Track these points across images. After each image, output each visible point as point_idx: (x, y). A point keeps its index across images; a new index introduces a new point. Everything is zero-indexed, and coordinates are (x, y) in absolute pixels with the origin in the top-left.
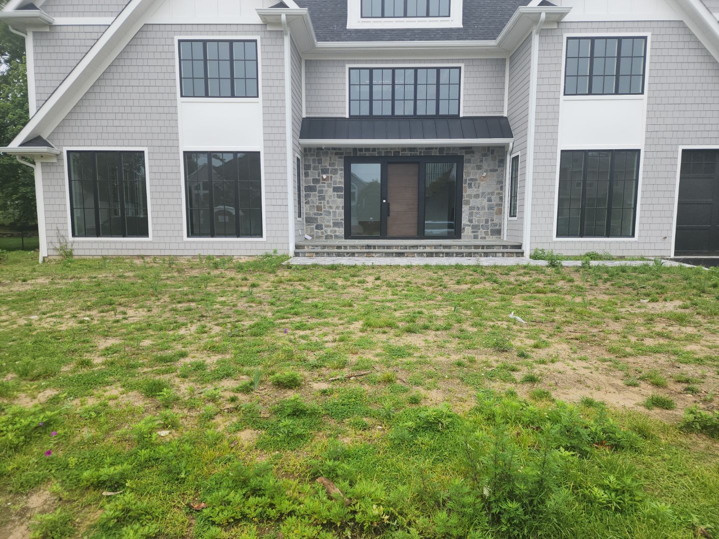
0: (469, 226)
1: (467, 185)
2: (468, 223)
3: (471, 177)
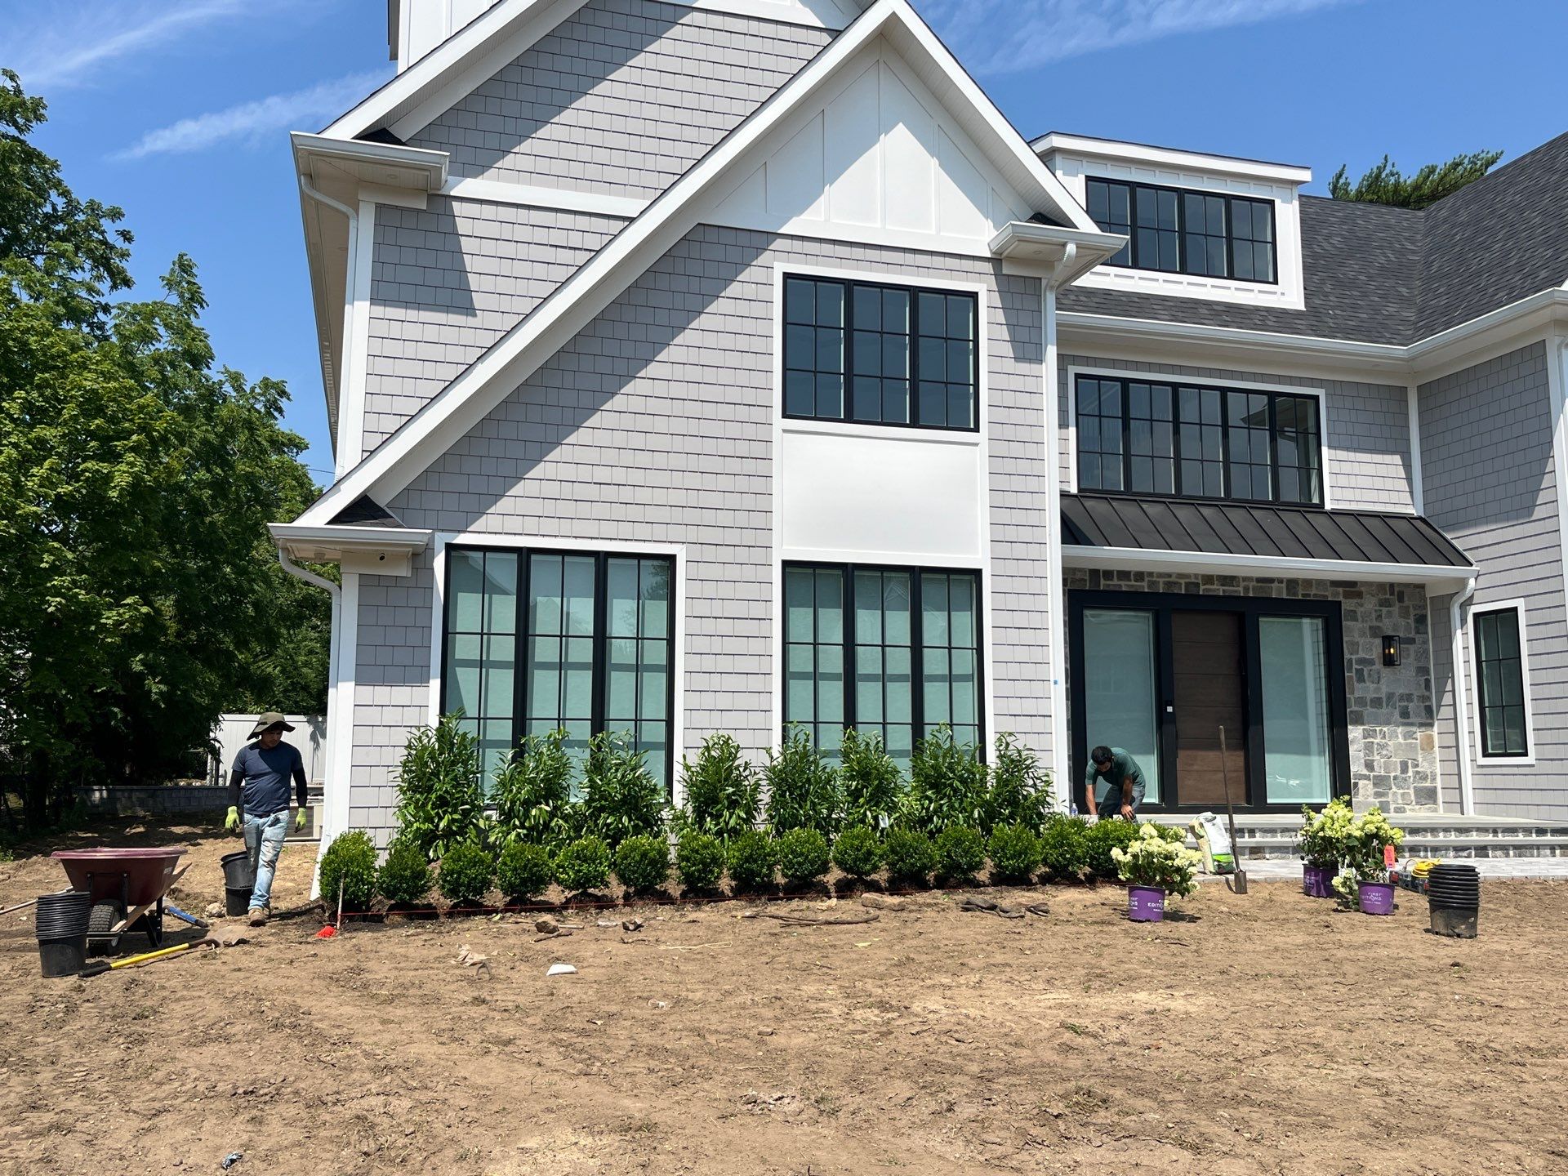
0: (1367, 778)
1: (1354, 674)
2: (1365, 772)
3: (1362, 655)
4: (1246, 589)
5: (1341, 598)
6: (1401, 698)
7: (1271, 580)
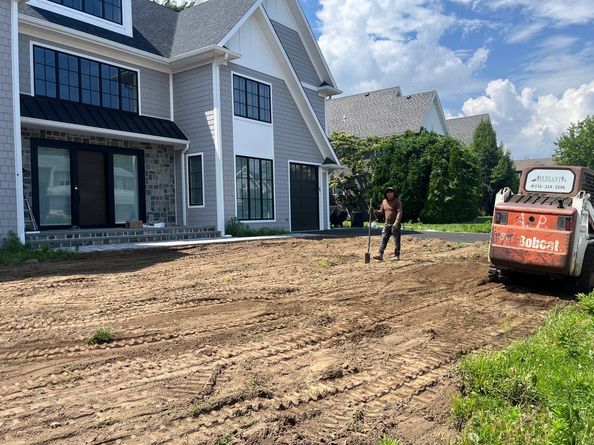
0: (152, 213)
1: (148, 177)
2: (151, 212)
3: (151, 170)
4: (108, 143)
5: (144, 149)
6: (165, 185)
7: (118, 140)
